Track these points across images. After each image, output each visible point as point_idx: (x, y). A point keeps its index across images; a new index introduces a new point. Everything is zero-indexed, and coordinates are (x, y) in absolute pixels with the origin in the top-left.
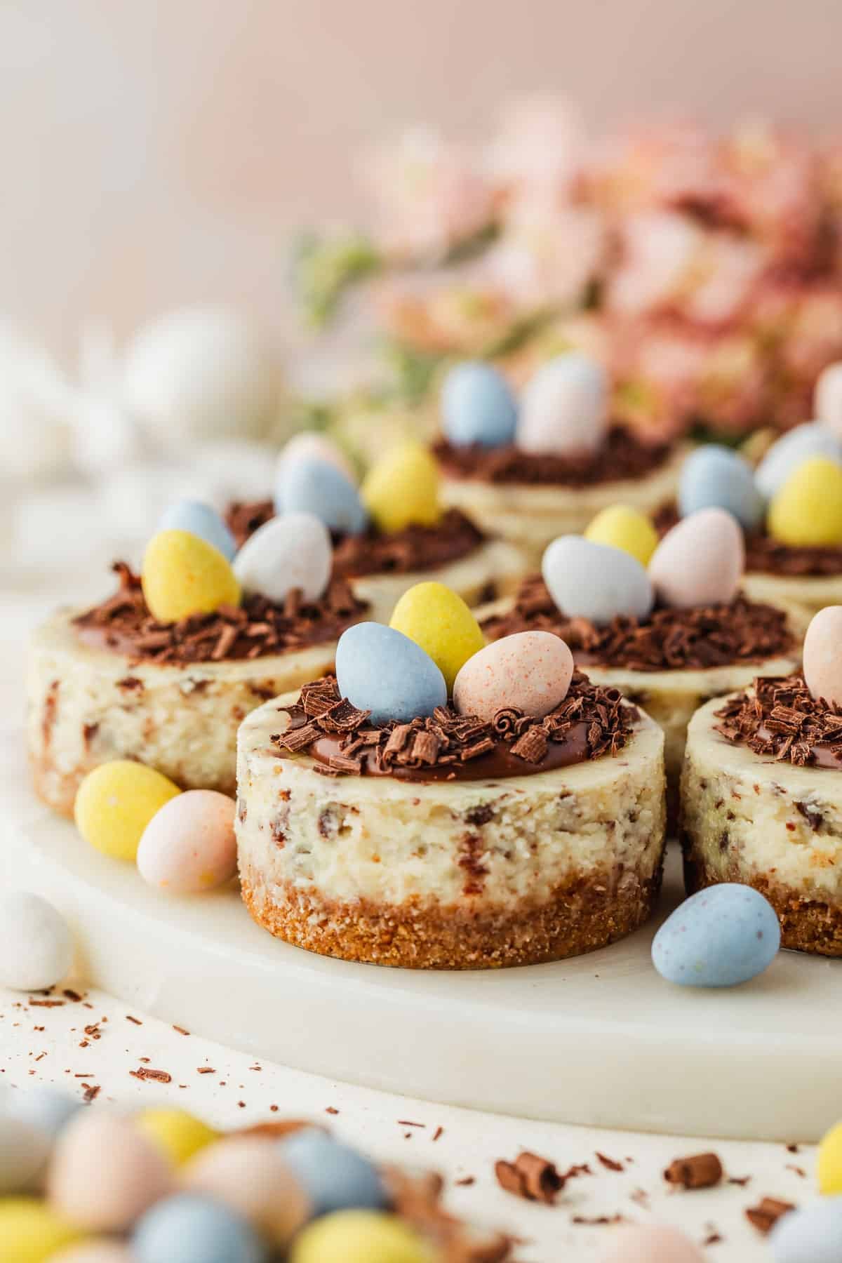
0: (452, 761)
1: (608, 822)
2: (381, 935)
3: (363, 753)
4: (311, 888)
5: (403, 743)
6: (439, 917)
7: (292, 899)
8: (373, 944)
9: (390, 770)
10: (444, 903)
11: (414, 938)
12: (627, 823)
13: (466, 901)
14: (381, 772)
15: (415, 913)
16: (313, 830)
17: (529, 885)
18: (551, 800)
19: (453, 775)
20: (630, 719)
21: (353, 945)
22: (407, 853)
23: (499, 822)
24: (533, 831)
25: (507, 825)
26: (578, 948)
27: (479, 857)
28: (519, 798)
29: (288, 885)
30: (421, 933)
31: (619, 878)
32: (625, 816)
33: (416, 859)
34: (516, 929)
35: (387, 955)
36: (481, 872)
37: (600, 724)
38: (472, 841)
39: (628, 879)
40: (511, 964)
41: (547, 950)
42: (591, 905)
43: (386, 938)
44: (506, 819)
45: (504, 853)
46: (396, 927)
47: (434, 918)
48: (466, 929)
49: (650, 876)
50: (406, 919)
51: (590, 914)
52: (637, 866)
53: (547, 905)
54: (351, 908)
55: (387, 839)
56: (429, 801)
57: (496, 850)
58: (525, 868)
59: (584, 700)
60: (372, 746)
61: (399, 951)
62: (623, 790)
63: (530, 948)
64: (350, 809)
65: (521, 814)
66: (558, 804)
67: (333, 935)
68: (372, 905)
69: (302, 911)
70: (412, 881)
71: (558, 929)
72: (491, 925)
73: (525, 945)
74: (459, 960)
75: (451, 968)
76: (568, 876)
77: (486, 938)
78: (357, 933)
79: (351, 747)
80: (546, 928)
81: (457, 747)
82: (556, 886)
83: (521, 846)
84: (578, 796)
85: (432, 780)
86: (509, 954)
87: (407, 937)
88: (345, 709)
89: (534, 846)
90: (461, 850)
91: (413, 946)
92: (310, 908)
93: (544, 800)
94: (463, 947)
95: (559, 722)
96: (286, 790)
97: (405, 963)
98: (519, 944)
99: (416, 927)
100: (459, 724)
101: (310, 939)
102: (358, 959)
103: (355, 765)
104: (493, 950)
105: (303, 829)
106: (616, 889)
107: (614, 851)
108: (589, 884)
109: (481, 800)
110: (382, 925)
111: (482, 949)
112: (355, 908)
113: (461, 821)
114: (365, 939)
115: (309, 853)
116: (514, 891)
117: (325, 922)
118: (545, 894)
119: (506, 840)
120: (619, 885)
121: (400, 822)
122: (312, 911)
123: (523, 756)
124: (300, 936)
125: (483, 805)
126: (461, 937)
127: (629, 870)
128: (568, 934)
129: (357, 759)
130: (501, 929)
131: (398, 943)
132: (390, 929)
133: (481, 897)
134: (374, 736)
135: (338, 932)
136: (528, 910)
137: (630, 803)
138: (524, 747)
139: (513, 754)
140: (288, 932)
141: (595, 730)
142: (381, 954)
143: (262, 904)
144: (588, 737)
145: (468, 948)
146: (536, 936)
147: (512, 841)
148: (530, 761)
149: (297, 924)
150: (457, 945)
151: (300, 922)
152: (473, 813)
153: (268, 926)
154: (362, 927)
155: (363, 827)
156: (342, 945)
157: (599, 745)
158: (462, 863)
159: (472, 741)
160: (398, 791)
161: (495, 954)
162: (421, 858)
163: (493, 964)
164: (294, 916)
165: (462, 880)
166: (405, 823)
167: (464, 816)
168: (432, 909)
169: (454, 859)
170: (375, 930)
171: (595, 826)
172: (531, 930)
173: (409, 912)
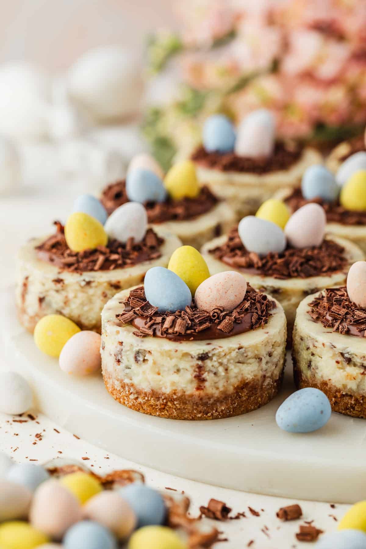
0: (192, 333)
1: (259, 358)
2: (160, 405)
3: (154, 327)
4: (131, 383)
5: (171, 325)
6: (185, 399)
7: (123, 387)
8: (157, 409)
9: (165, 336)
10: (188, 393)
11: (174, 407)
12: (268, 357)
13: (197, 393)
14: (161, 336)
15: (175, 397)
16: (132, 360)
17: (224, 386)
18: (234, 350)
19: (192, 338)
20: (272, 307)
21: (149, 409)
22: (172, 372)
23: (212, 360)
24: (226, 363)
25: (215, 361)
26: (245, 411)
27: (203, 374)
28: (220, 350)
29: (121, 381)
30: (177, 405)
31: (264, 381)
32: (267, 354)
33: (175, 375)
34: (218, 404)
35: (163, 413)
36: (204, 380)
37: (257, 313)
38: (200, 367)
39: (268, 381)
40: (216, 418)
41: (232, 413)
42: (251, 393)
43: (163, 406)
44: (215, 358)
45: (213, 373)
46: (167, 402)
47: (183, 399)
48: (197, 404)
49: (277, 378)
50: (171, 399)
51: (251, 397)
52: (272, 375)
53: (232, 393)
54: (148, 393)
55: (163, 365)
56: (182, 351)
57: (210, 371)
58: (223, 379)
59: (251, 302)
60: (158, 324)
61: (168, 412)
62: (266, 344)
63: (224, 412)
64: (148, 352)
65: (221, 356)
66: (237, 352)
67: (140, 403)
68: (157, 393)
69: (127, 392)
70: (173, 384)
71: (236, 404)
72: (208, 402)
73: (222, 411)
74: (194, 417)
75: (191, 420)
76: (241, 382)
77: (205, 408)
78: (150, 404)
79: (149, 324)
80: (231, 403)
81: (195, 325)
82: (236, 386)
83: (221, 370)
84: (246, 348)
85: (184, 340)
86: (216, 414)
87: (172, 407)
88: (147, 306)
89: (226, 370)
90: (195, 371)
91: (174, 410)
92: (131, 392)
93: (231, 350)
94: (195, 412)
95: (239, 313)
96: (121, 341)
97: (170, 417)
98: (219, 410)
99: (175, 403)
100: (196, 314)
101: (131, 404)
102: (151, 414)
103: (150, 332)
104: (208, 413)
105: (128, 358)
106: (262, 385)
107: (262, 370)
108: (250, 385)
109: (204, 351)
110: (161, 401)
111: (204, 412)
112: (149, 394)
113: (195, 359)
114: (154, 406)
115: (130, 368)
116: (217, 388)
117: (137, 398)
118: (231, 389)
119: (215, 367)
120: (263, 384)
121: (169, 359)
122: (131, 393)
123: (223, 330)
124: (126, 403)
125: (205, 353)
126: (195, 407)
127: (268, 377)
128: (241, 406)
129: (151, 330)
130: (212, 404)
131: (167, 409)
132: (165, 403)
133: (203, 391)
134: (159, 319)
135: (142, 403)
136: (223, 396)
137: (269, 349)
138: (224, 326)
139: (218, 329)
140: (121, 400)
141: (255, 316)
142: (160, 413)
143: (111, 387)
144: (251, 319)
145: (197, 412)
146: (227, 407)
147: (217, 368)
148: (226, 332)
149: (125, 398)
150: (193, 411)
151: (126, 397)
152: (200, 356)
153: (113, 396)
154: (152, 402)
155: (153, 360)
156: (144, 408)
157: (256, 323)
158: (195, 377)
159: (201, 323)
160: (168, 345)
161: (209, 414)
162: (177, 374)
163: (208, 418)
164: (124, 394)
165: (195, 385)
166: (171, 359)
167: (197, 357)
168: (182, 396)
169: (192, 375)
170: (158, 403)
171: (254, 360)
172: (225, 405)
173: (172, 396)
